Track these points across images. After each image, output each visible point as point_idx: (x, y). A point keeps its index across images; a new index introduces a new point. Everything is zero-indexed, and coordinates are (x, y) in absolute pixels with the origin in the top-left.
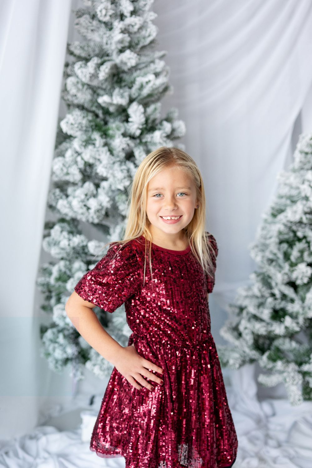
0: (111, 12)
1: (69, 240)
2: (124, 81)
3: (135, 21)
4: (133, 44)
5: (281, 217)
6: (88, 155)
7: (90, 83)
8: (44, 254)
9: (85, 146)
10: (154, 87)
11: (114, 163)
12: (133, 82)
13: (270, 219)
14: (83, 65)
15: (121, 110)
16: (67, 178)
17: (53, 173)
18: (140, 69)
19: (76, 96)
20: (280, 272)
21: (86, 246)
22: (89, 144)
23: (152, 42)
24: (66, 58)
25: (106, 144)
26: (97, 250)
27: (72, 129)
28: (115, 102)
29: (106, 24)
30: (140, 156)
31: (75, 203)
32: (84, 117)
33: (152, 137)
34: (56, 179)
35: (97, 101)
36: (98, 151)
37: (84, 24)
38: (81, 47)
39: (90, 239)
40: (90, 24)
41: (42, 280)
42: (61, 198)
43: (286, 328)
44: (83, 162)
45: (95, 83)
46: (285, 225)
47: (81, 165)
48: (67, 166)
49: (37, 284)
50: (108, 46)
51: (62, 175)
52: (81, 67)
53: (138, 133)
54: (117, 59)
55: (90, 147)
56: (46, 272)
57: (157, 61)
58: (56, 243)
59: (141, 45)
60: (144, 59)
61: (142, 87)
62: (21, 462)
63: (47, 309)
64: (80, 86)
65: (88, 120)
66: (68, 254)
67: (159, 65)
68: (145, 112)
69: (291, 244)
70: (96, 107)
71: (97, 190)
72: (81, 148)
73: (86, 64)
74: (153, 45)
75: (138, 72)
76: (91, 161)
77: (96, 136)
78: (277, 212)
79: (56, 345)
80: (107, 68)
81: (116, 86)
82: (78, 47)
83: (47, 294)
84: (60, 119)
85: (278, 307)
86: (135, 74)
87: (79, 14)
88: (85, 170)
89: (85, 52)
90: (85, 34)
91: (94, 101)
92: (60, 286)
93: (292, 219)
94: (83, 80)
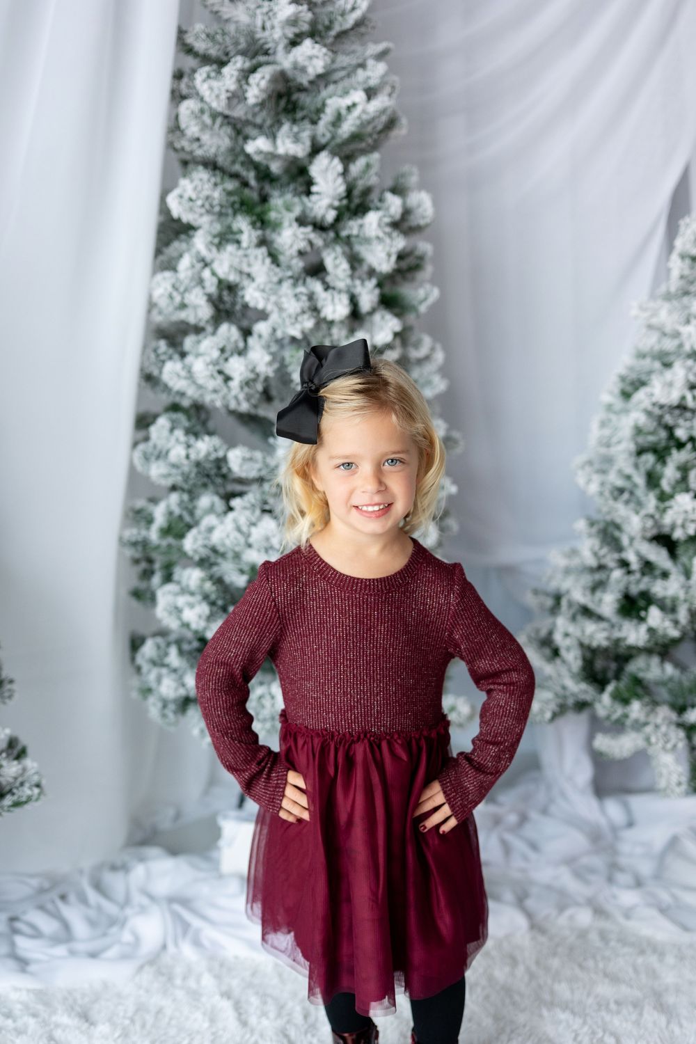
1: (189, 446)
2: (302, 109)
4: (320, 27)
5: (640, 396)
6: (225, 264)
7: (227, 112)
8: (135, 480)
9: (219, 246)
10: (365, 117)
11: (280, 282)
12: (320, 110)
13: (618, 403)
14: (213, 74)
15: (294, 170)
16: (183, 315)
17: (152, 305)
18: (335, 82)
19: (198, 140)
20: (637, 513)
21: (224, 460)
22: (228, 241)
23: (359, 24)
24: (176, 60)
25: (263, 242)
26: (247, 466)
27: (191, 209)
28: (281, 150)
30: (336, 266)
31: (199, 366)
32: (216, 185)
33: (361, 226)
34: (158, 318)
35: (243, 150)
36: (246, 256)
38: (208, 36)
39: (232, 444)
41: (132, 533)
42: (171, 358)
43: (651, 631)
44: (215, 281)
45: (239, 112)
46: (649, 413)
47: (211, 287)
48: (182, 289)
49: (122, 542)
50: (267, 33)
51: (171, 309)
52: (209, 77)
53: (331, 216)
54: (285, 61)
55: (230, 248)
56: (140, 517)
57: (370, 63)
58: (161, 455)
59: (337, 28)
60: (343, 60)
61: (338, 120)
62: (92, 913)
63: (144, 596)
64: (207, 119)
65: (224, 190)
66: (186, 478)
67: (376, 71)
68: (345, 173)
69: (661, 454)
70: (243, 164)
71: (245, 341)
72: (210, 250)
73: (219, 72)
74: (363, 29)
75: (331, 88)
76: (233, 278)
77: (242, 224)
78: (631, 387)
79: (164, 671)
80: (263, 78)
81: (282, 118)
82: (203, 36)
83: (144, 565)
84: (167, 189)
85: (634, 590)
86: (324, 93)
88: (220, 298)
89: (217, 47)
90: (217, 8)
91: (237, 152)
92: (169, 546)
93: (663, 401)
94: (214, 105)
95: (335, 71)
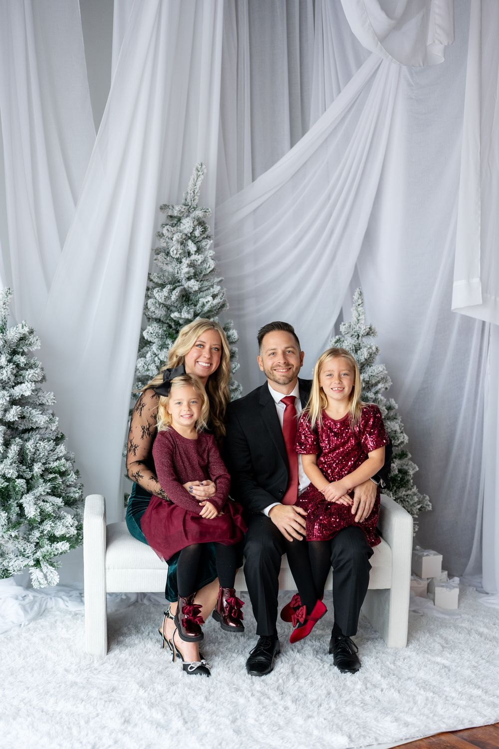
0: (180, 251)
2: (191, 301)
3: (199, 258)
4: (198, 273)
7: (164, 303)
9: (161, 349)
10: (212, 305)
12: (198, 301)
14: (160, 291)
16: (148, 373)
17: (137, 370)
18: (203, 291)
23: (211, 271)
24: (147, 283)
27: (151, 336)
28: (183, 317)
29: (177, 259)
32: (160, 328)
34: (138, 374)
35: (170, 316)
37: (160, 259)
38: (158, 277)
40: (165, 260)
45: (168, 303)
47: (158, 363)
48: (147, 364)
50: (179, 275)
51: (143, 371)
52: (158, 291)
54: (186, 285)
55: (165, 350)
57: (215, 286)
59: (204, 273)
60: (206, 283)
61: (203, 305)
64: (158, 306)
65: (163, 330)
67: (216, 289)
70: (170, 320)
72: (158, 351)
73: (162, 290)
74: (213, 273)
75: (201, 293)
80: (178, 291)
81: (184, 303)
84: (143, 329)
86: (199, 295)
87: (157, 251)
89: (162, 281)
90: (161, 267)
94: (160, 301)
95: (203, 287)
